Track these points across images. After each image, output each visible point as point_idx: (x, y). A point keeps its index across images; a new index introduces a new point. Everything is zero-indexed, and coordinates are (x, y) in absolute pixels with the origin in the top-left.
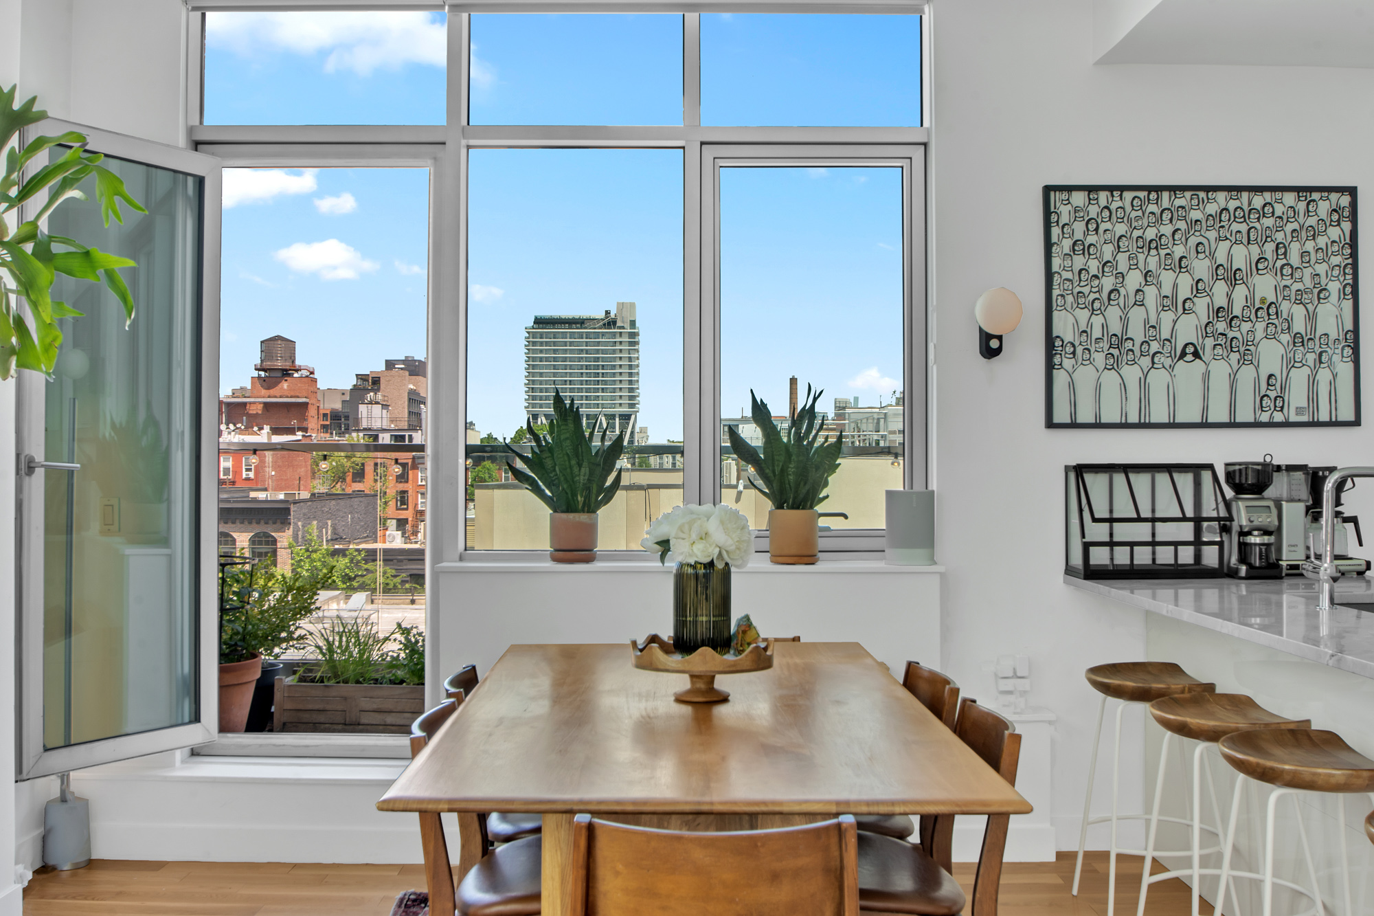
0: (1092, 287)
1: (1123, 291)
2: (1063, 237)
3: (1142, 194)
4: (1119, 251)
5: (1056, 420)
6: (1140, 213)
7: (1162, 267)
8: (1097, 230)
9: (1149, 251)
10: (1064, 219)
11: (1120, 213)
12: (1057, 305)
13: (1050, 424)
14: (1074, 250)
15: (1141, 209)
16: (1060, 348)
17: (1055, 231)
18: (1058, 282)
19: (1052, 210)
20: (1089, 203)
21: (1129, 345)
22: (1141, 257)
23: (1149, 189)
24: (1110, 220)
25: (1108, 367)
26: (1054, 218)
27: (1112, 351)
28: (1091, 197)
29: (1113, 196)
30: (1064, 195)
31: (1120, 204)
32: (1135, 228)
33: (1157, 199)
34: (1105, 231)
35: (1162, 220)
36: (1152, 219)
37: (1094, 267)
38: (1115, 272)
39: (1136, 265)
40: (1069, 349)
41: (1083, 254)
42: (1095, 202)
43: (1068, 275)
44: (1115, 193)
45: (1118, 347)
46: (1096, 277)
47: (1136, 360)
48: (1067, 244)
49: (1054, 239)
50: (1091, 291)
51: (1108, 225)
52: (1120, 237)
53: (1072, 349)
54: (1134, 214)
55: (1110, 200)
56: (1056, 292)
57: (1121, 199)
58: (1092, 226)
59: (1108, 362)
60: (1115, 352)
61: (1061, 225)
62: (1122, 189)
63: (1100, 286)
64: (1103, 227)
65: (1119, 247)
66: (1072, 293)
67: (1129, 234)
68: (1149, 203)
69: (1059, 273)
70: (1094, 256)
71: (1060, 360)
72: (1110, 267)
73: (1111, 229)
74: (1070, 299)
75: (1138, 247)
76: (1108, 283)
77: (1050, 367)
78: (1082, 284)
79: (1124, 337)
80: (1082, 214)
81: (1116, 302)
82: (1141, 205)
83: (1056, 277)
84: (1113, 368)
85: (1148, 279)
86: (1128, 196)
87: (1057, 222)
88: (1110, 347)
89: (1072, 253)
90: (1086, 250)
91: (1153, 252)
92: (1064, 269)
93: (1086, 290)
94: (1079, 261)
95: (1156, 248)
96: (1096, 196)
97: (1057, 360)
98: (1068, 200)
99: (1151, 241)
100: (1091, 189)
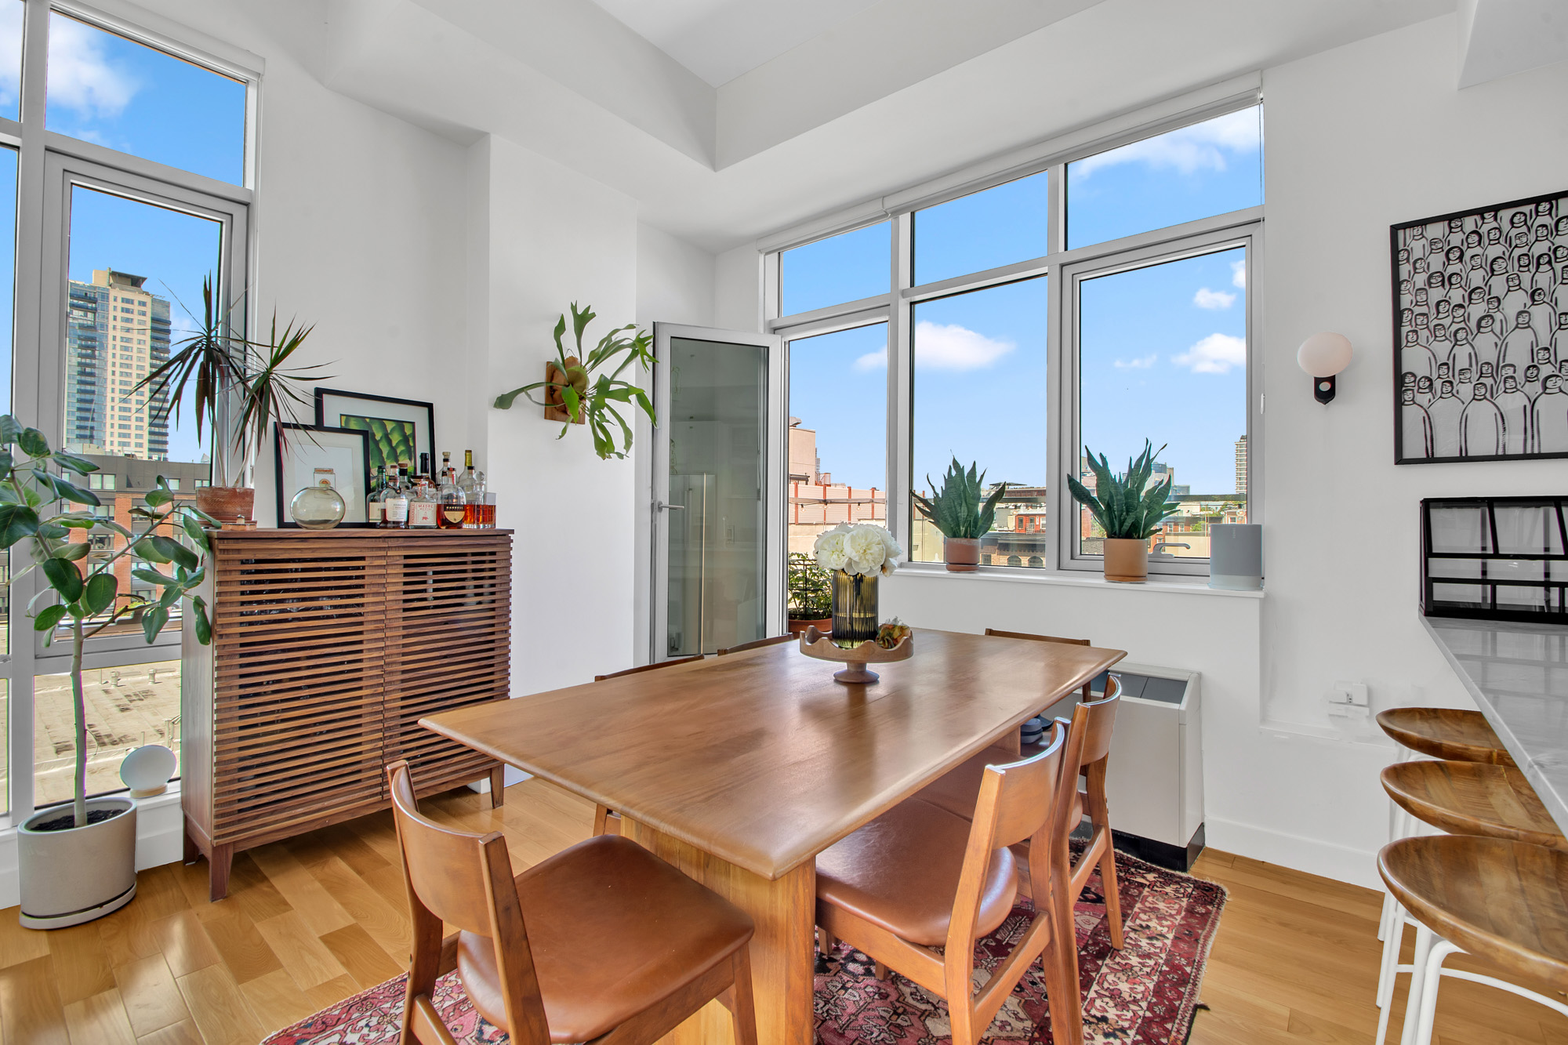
0: (1454, 317)
1: (1498, 316)
2: (1415, 273)
3: (1526, 209)
4: (1493, 275)
5: (1407, 455)
6: (1524, 229)
7: (1558, 282)
8: (1461, 258)
9: (1538, 268)
10: (1417, 253)
11: (1494, 235)
12: (1408, 342)
13: (1400, 460)
14: (1430, 284)
15: (1526, 224)
16: (1413, 384)
17: (1405, 270)
18: (1409, 318)
19: (1401, 247)
20: (1451, 232)
21: (1510, 371)
22: (1526, 277)
23: (1537, 201)
24: (1479, 244)
25: (1476, 397)
26: (1403, 255)
27: (1482, 380)
28: (1453, 225)
29: (1483, 218)
30: (1417, 230)
31: (1495, 225)
32: (1516, 246)
33: (1551, 209)
34: (1472, 257)
35: (1557, 230)
36: (1543, 232)
37: (1457, 296)
38: (1486, 298)
39: (1519, 285)
40: (1425, 384)
41: (1443, 285)
42: (1459, 229)
43: (1424, 310)
44: (1486, 215)
45: (1492, 376)
46: (1461, 306)
47: (1519, 387)
48: (1420, 280)
49: (1404, 275)
50: (1453, 322)
51: (1478, 250)
52: (1495, 260)
53: (1427, 384)
54: (1514, 232)
55: (1479, 223)
56: (1405, 330)
57: (1496, 219)
58: (1456, 254)
59: (1477, 392)
60: (1489, 381)
61: (1412, 261)
62: (1496, 209)
63: (1466, 315)
64: (1468, 254)
65: (1493, 270)
66: (1428, 327)
67: (1507, 254)
68: (1537, 215)
69: (1410, 310)
70: (1458, 285)
71: (1411, 396)
72: (1480, 293)
73: (1481, 253)
74: (1424, 334)
75: (1520, 266)
76: (1477, 310)
77: (1399, 404)
78: (1441, 316)
79: (1501, 364)
80: (1440, 245)
81: (1489, 329)
82: (1525, 220)
83: (1407, 316)
84: (1485, 398)
85: (1536, 298)
86: (1506, 215)
87: (1408, 259)
88: (1481, 376)
89: (1427, 287)
90: (1447, 281)
91: (1544, 268)
92: (1416, 305)
93: (1447, 322)
94: (1436, 294)
95: (1549, 262)
96: (1459, 224)
97: (1408, 396)
98: (1422, 234)
99: (1541, 256)
100: (1449, 218)
